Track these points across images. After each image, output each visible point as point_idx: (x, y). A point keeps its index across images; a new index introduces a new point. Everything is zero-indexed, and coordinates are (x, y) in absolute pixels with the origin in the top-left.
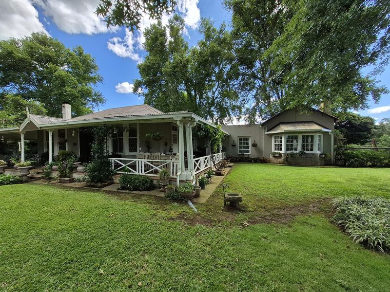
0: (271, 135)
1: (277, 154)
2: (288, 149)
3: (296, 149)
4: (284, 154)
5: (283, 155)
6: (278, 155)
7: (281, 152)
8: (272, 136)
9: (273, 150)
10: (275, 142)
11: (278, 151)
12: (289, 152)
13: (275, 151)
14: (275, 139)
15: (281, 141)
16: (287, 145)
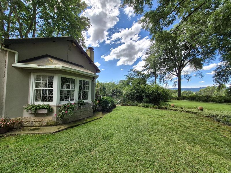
0: (28, 72)
1: (43, 107)
2: (61, 99)
3: (72, 100)
4: (57, 107)
5: (55, 109)
6: (46, 111)
7: (51, 104)
8: (30, 74)
9: (31, 101)
10: (37, 85)
11: (46, 103)
12: (65, 103)
13: (37, 103)
14: (38, 79)
15: (51, 85)
16: (61, 92)
